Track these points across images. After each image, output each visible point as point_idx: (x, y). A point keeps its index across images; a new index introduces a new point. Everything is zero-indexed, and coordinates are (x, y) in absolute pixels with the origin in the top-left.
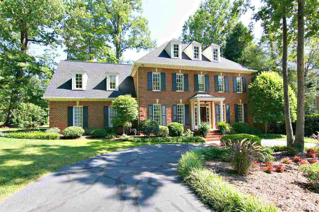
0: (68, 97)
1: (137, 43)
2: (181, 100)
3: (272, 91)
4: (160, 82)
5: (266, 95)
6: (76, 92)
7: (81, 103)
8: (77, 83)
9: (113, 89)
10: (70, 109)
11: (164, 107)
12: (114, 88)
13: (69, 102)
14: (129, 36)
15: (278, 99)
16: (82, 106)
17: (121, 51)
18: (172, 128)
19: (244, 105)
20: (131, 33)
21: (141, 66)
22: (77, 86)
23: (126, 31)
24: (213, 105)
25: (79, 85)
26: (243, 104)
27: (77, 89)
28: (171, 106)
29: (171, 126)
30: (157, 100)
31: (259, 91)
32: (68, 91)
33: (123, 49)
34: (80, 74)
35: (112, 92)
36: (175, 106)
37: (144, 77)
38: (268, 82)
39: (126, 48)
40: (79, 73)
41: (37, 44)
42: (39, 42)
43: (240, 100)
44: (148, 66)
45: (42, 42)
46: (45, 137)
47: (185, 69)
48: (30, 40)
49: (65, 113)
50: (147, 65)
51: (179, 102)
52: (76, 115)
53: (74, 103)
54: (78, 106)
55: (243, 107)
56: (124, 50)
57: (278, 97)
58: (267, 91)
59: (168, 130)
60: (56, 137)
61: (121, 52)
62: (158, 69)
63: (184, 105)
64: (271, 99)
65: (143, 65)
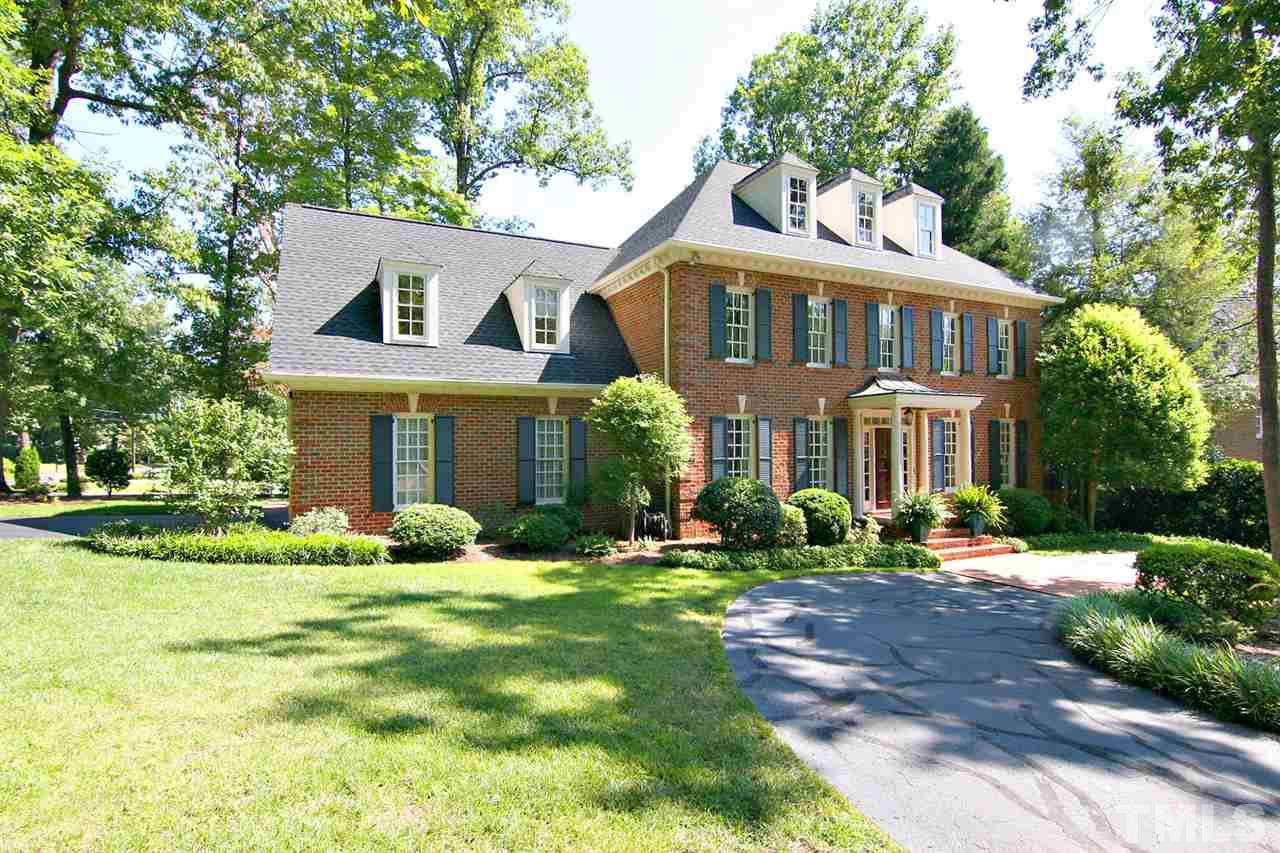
0: (377, 376)
1: (545, 146)
2: (822, 401)
3: (1137, 378)
4: (751, 326)
5: (1117, 391)
6: (404, 351)
7: (427, 400)
8: (403, 312)
9: (545, 346)
10: (381, 428)
11: (764, 426)
12: (552, 339)
13: (377, 394)
14: (511, 115)
15: (1156, 409)
16: (429, 416)
17: (480, 177)
18: (816, 510)
19: (1016, 425)
20: (520, 102)
21: (686, 257)
22: (404, 328)
23: (494, 94)
24: (926, 422)
25: (413, 320)
26: (1012, 422)
27: (405, 338)
28: (789, 423)
29: (813, 505)
30: (742, 399)
31: (1089, 377)
32: (368, 346)
33: (487, 170)
34: (418, 273)
35: (548, 356)
36: (803, 425)
37: (696, 305)
38: (1120, 343)
39: (498, 166)
40: (413, 272)
41: (109, 115)
42: (119, 104)
43: (1008, 406)
44: (714, 261)
45: (135, 106)
46: (331, 552)
47: (838, 278)
48: (82, 95)
49: (361, 444)
50: (710, 254)
51: (815, 410)
52: (402, 452)
53: (399, 399)
54: (413, 413)
55: (1012, 430)
56: (490, 173)
57: (1156, 403)
58: (1118, 379)
59: (802, 519)
60: (375, 553)
61: (478, 183)
62: (748, 274)
63: (829, 419)
64: (1133, 406)
65: (695, 254)
